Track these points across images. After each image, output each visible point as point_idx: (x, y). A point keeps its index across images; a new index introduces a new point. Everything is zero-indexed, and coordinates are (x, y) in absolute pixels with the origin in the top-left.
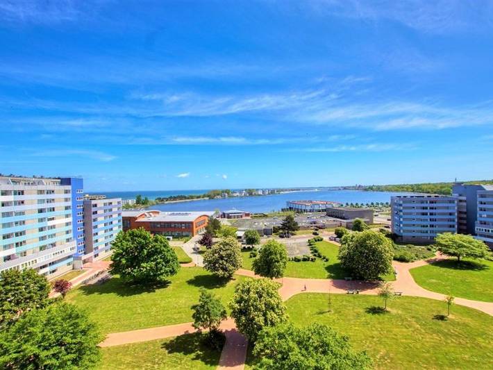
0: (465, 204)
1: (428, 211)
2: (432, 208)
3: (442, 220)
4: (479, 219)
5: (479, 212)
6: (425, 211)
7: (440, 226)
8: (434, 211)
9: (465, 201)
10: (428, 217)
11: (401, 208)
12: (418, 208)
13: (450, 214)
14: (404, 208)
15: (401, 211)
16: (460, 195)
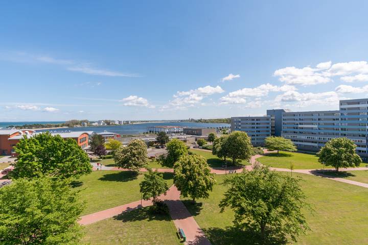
0: (274, 121)
1: (255, 126)
2: (257, 124)
3: (263, 131)
4: (283, 130)
5: (283, 125)
6: (253, 126)
7: (262, 135)
8: (258, 126)
9: (274, 120)
10: (255, 130)
11: (240, 124)
12: (250, 124)
13: (267, 127)
14: (242, 124)
15: (240, 126)
16: (271, 116)
